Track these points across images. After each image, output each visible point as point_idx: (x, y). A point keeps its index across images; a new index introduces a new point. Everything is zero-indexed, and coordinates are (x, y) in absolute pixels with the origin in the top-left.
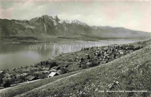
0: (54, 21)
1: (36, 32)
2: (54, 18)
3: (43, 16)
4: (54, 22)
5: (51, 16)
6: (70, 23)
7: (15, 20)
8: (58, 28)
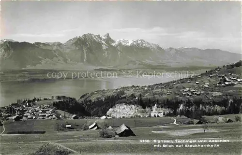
0: (104, 42)
1: (71, 60)
2: (103, 38)
3: (85, 35)
4: (103, 44)
5: (99, 35)
6: (129, 44)
7: (40, 43)
8: (108, 53)
